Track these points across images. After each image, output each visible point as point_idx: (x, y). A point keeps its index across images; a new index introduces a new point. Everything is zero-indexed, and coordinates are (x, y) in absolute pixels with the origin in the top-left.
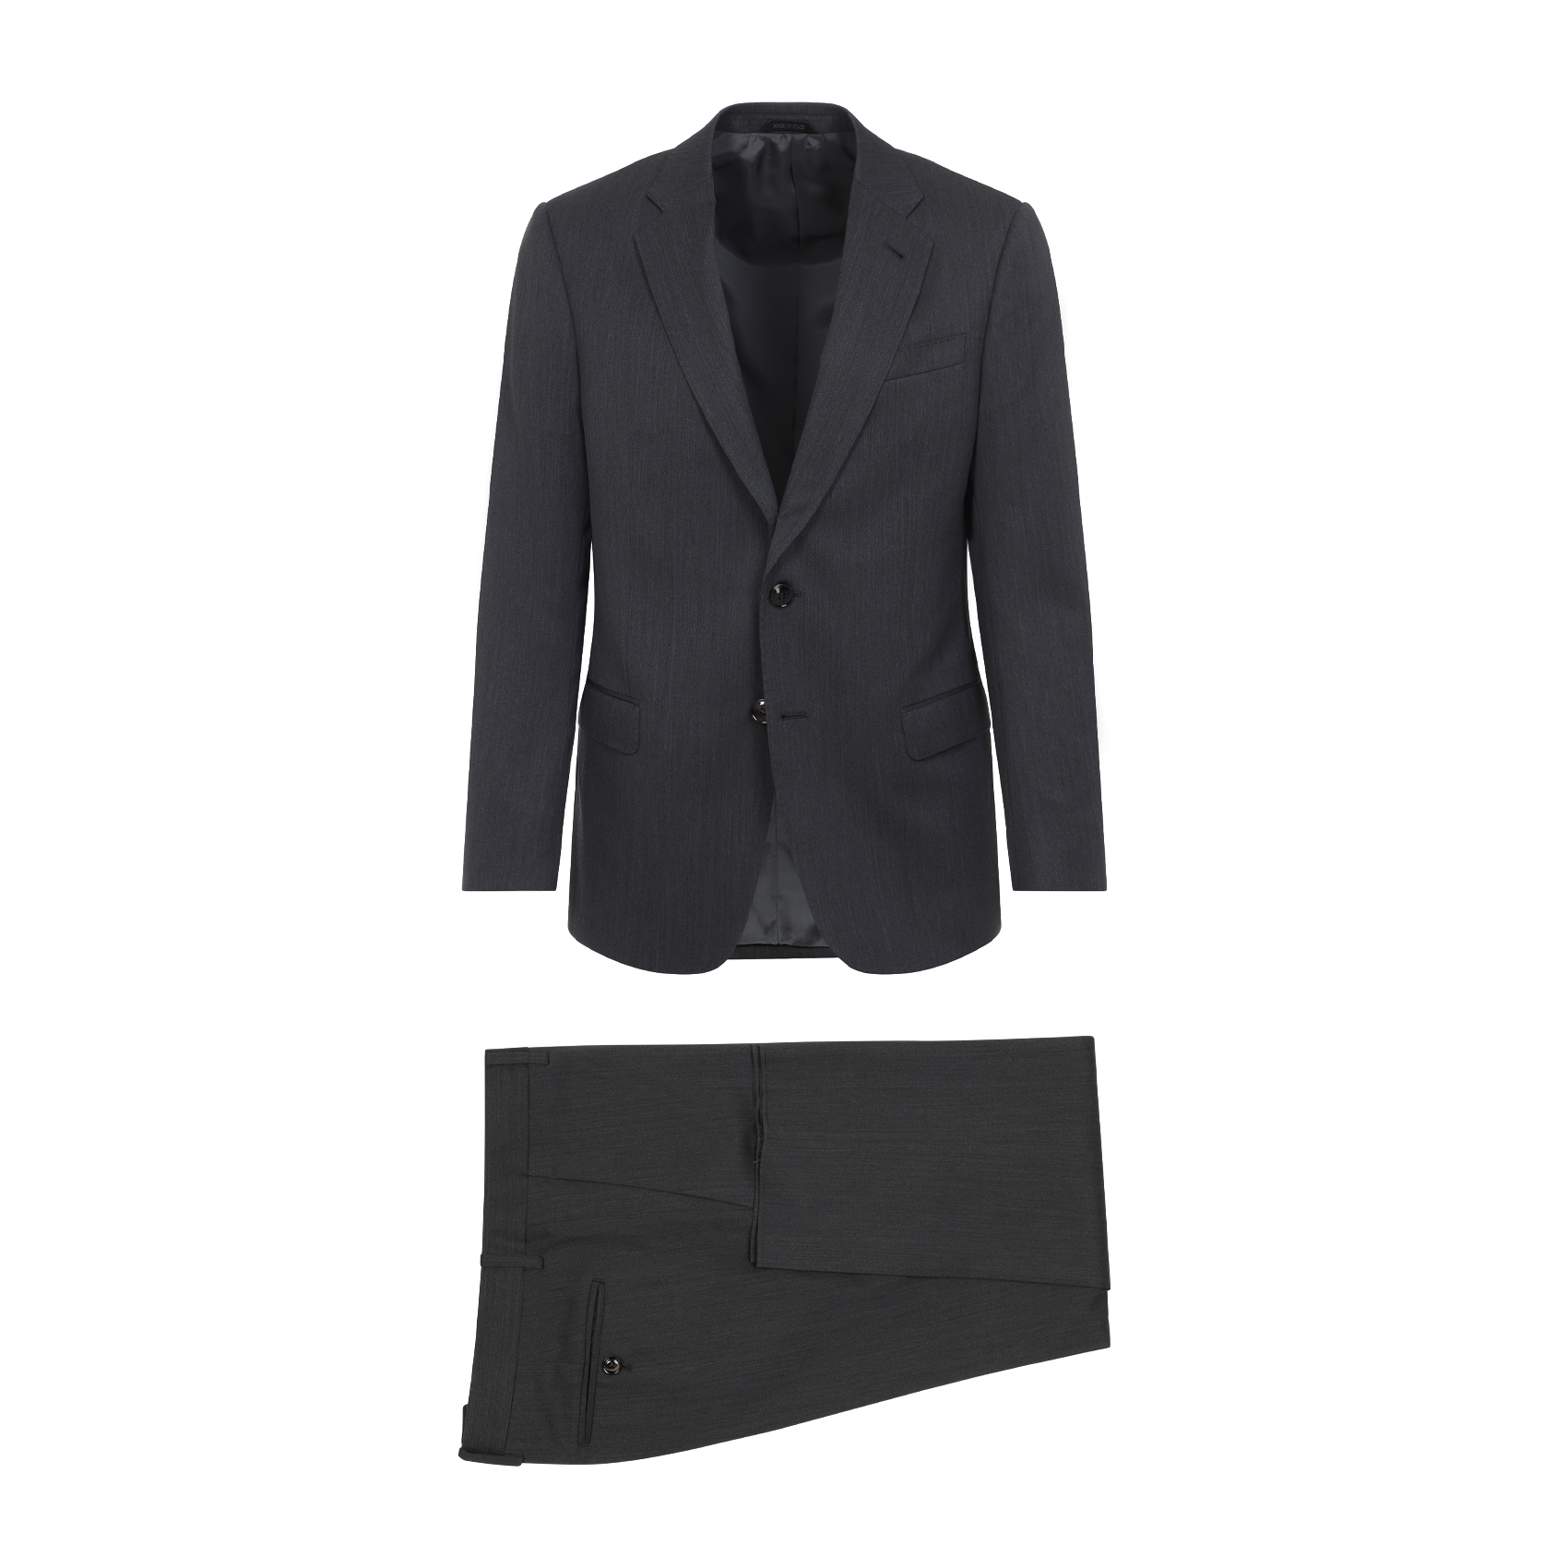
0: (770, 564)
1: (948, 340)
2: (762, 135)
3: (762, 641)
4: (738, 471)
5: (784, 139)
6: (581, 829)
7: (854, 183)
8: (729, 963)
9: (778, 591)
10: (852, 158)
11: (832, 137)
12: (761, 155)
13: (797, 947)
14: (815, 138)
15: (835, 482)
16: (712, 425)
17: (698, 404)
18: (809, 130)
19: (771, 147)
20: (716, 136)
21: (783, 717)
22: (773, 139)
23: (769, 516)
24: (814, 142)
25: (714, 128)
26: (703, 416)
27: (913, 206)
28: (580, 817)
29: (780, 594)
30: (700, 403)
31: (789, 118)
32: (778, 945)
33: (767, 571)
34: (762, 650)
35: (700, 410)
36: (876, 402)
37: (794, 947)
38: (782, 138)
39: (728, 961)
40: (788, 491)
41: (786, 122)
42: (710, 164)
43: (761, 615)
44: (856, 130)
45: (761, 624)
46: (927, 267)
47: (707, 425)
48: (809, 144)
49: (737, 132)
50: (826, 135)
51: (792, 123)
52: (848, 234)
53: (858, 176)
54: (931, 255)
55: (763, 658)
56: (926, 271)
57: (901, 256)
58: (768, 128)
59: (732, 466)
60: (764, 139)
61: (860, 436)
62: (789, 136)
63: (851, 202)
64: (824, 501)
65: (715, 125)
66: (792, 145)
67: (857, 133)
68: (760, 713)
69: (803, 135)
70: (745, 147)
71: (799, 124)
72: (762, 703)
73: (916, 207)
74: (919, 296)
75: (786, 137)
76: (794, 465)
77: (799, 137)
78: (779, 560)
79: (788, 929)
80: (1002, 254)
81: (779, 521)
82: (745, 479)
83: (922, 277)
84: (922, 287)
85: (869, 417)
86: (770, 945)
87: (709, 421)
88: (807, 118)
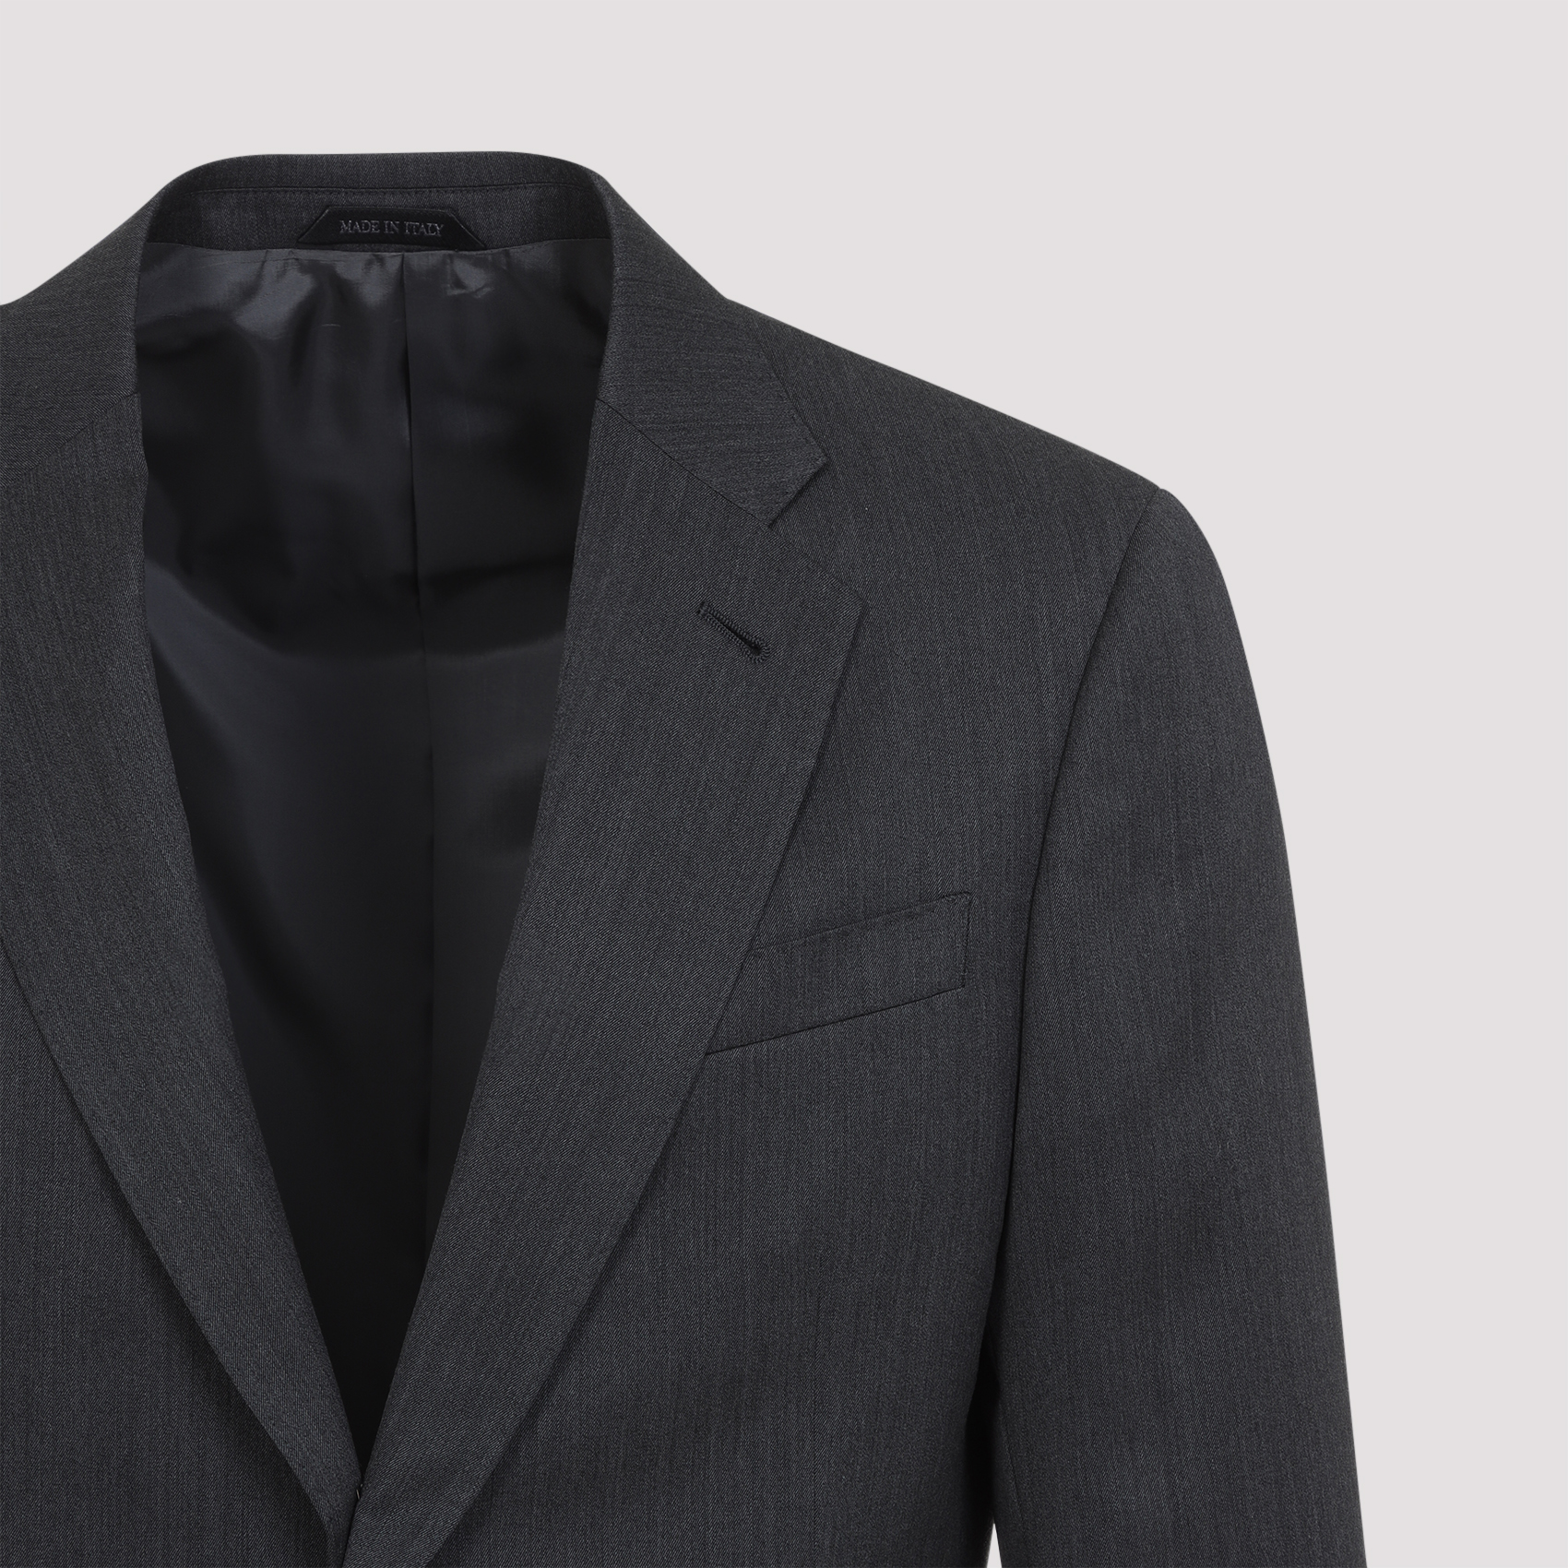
1: (910, 916)
2: (305, 254)
4: (225, 1357)
5: (376, 268)
7: (600, 412)
10: (595, 322)
11: (534, 256)
12: (304, 319)
14: (478, 263)
15: (548, 1386)
16: (136, 1206)
17: (91, 1139)
18: (457, 236)
19: (339, 292)
20: (148, 263)
22: (340, 269)
23: (328, 1505)
24: (473, 276)
25: (142, 234)
26: (109, 1179)
27: (793, 488)
30: (98, 1137)
31: (391, 201)
35: (98, 1156)
36: (678, 1123)
38: (369, 263)
40: (392, 1419)
41: (381, 215)
42: (129, 351)
44: (616, 232)
46: (842, 682)
47: (122, 1205)
48: (458, 284)
49: (224, 246)
50: (515, 251)
51: (401, 216)
52: (580, 575)
53: (610, 392)
54: (854, 644)
56: (838, 694)
57: (756, 649)
58: (324, 232)
59: (206, 1344)
60: (311, 268)
61: (628, 1232)
62: (393, 260)
63: (590, 474)
64: (512, 1449)
65: (145, 225)
66: (402, 284)
67: (617, 243)
69: (434, 257)
70: (249, 292)
71: (424, 218)
73: (800, 493)
74: (813, 777)
75: (381, 261)
76: (412, 1334)
77: (432, 258)
80: (1094, 652)
81: (363, 1518)
82: (247, 1386)
83: (825, 715)
84: (824, 746)
85: (657, 1173)
87: (129, 1194)
88: (451, 198)
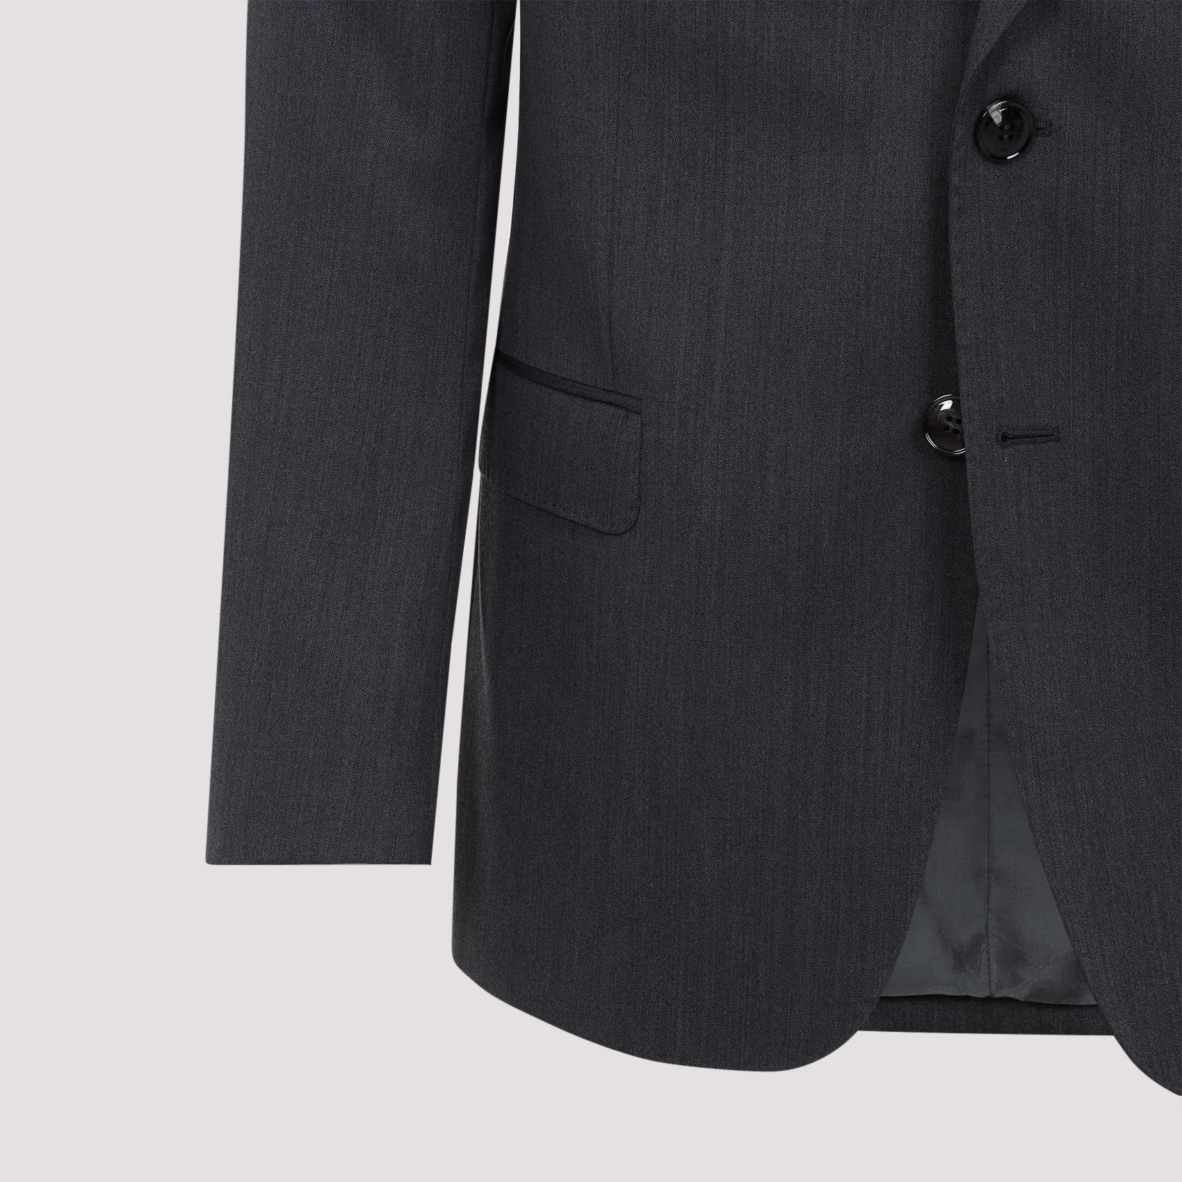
0: (981, 49)
3: (954, 246)
6: (485, 719)
8: (861, 1038)
9: (997, 117)
13: (1039, 1006)
21: (1005, 438)
28: (486, 689)
29: (1002, 124)
32: (989, 999)
33: (974, 65)
34: (956, 268)
37: (1030, 1004)
39: (860, 1036)
43: (955, 179)
45: (955, 202)
55: (957, 291)
68: (949, 430)
72: (947, 405)
78: (1003, 38)
79: (1014, 957)
86: (967, 998)
